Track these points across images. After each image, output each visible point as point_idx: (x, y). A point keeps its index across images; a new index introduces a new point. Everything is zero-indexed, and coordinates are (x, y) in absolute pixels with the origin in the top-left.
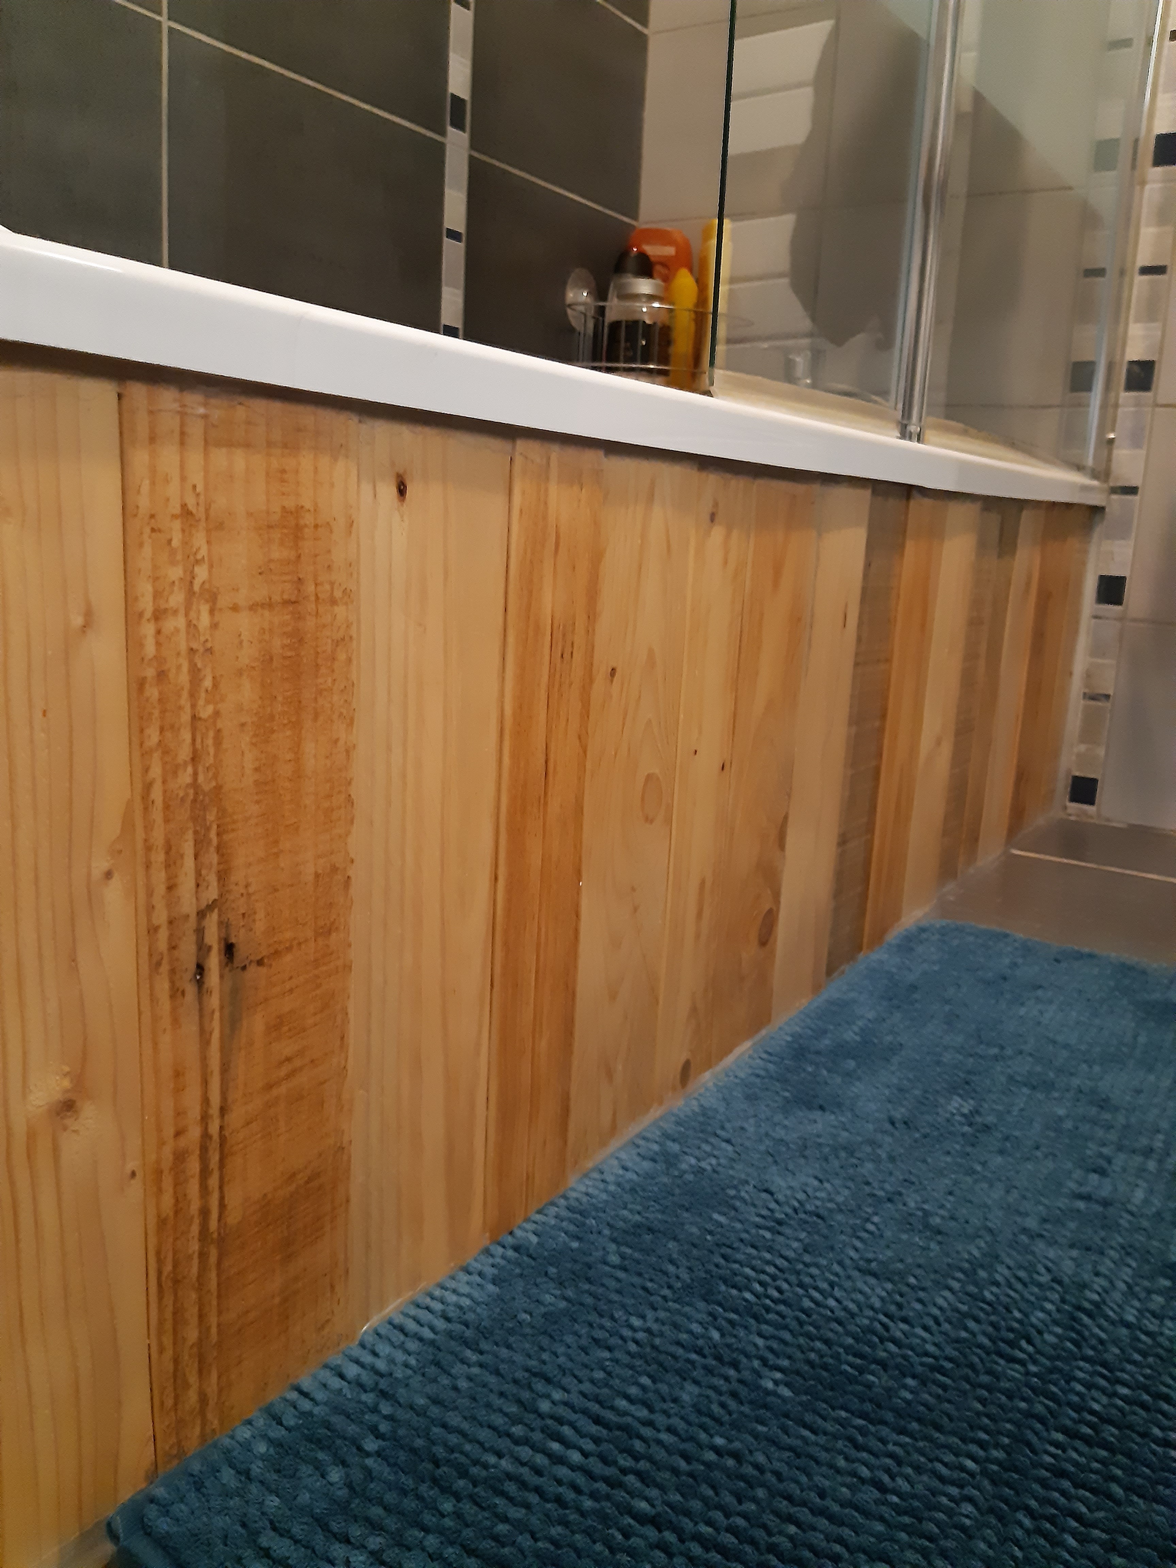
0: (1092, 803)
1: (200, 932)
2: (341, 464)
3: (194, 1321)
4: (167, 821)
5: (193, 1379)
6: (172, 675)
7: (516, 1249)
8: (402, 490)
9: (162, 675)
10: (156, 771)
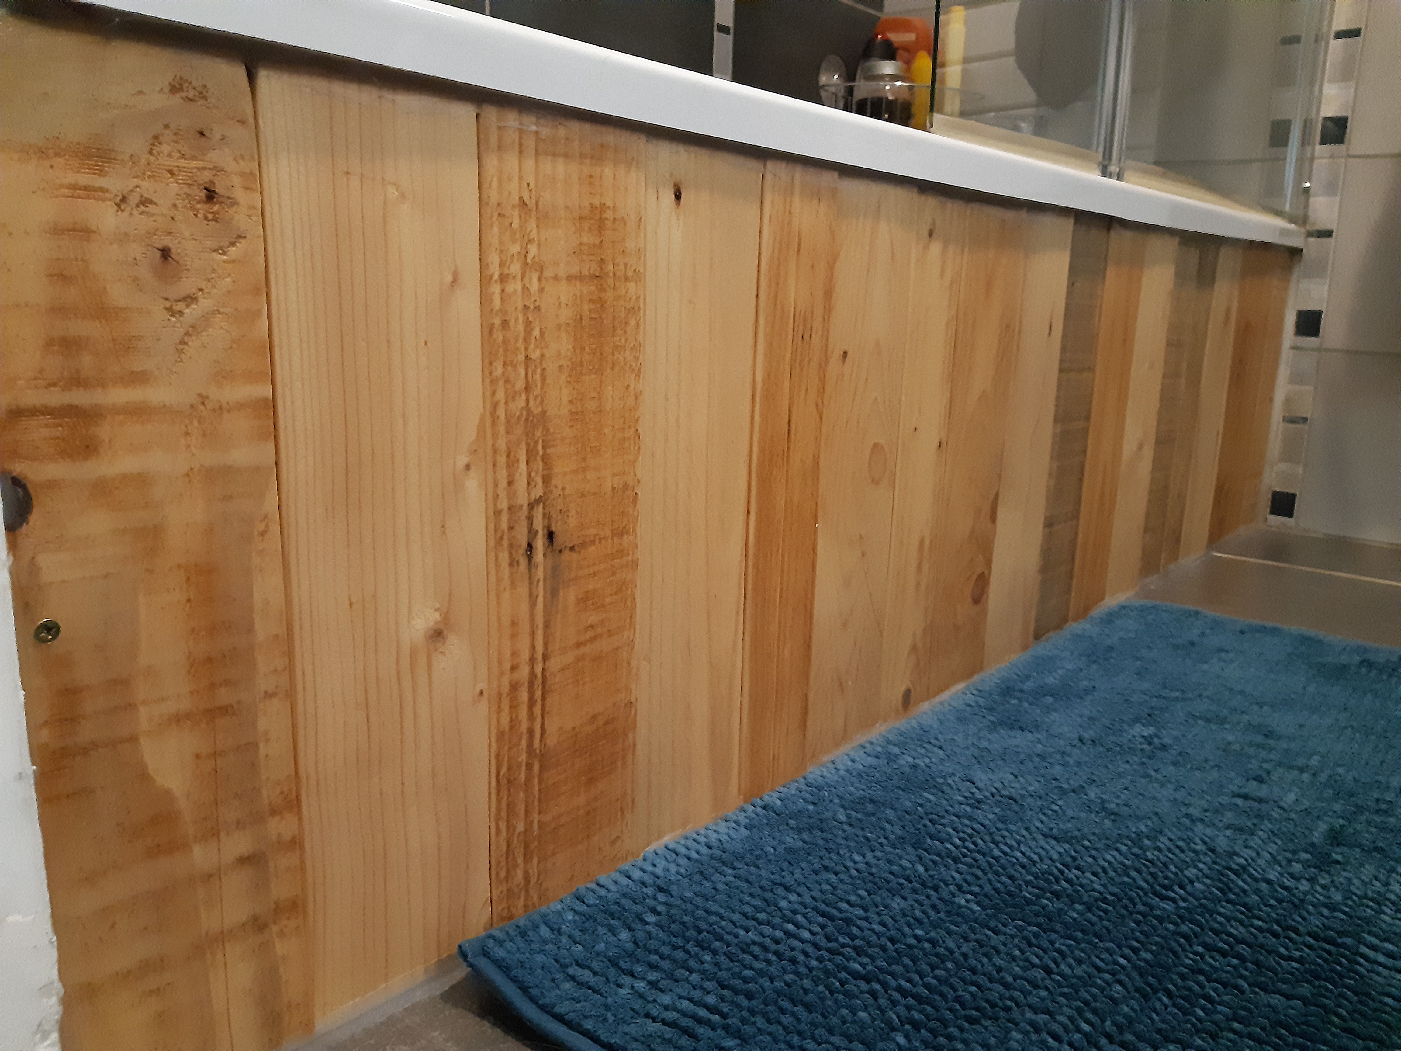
0: (1291, 515)
1: (530, 519)
2: (633, 174)
3: (522, 814)
4: (508, 433)
5: (520, 860)
6: (512, 323)
7: (764, 808)
8: (678, 197)
9: (505, 323)
10: (501, 395)
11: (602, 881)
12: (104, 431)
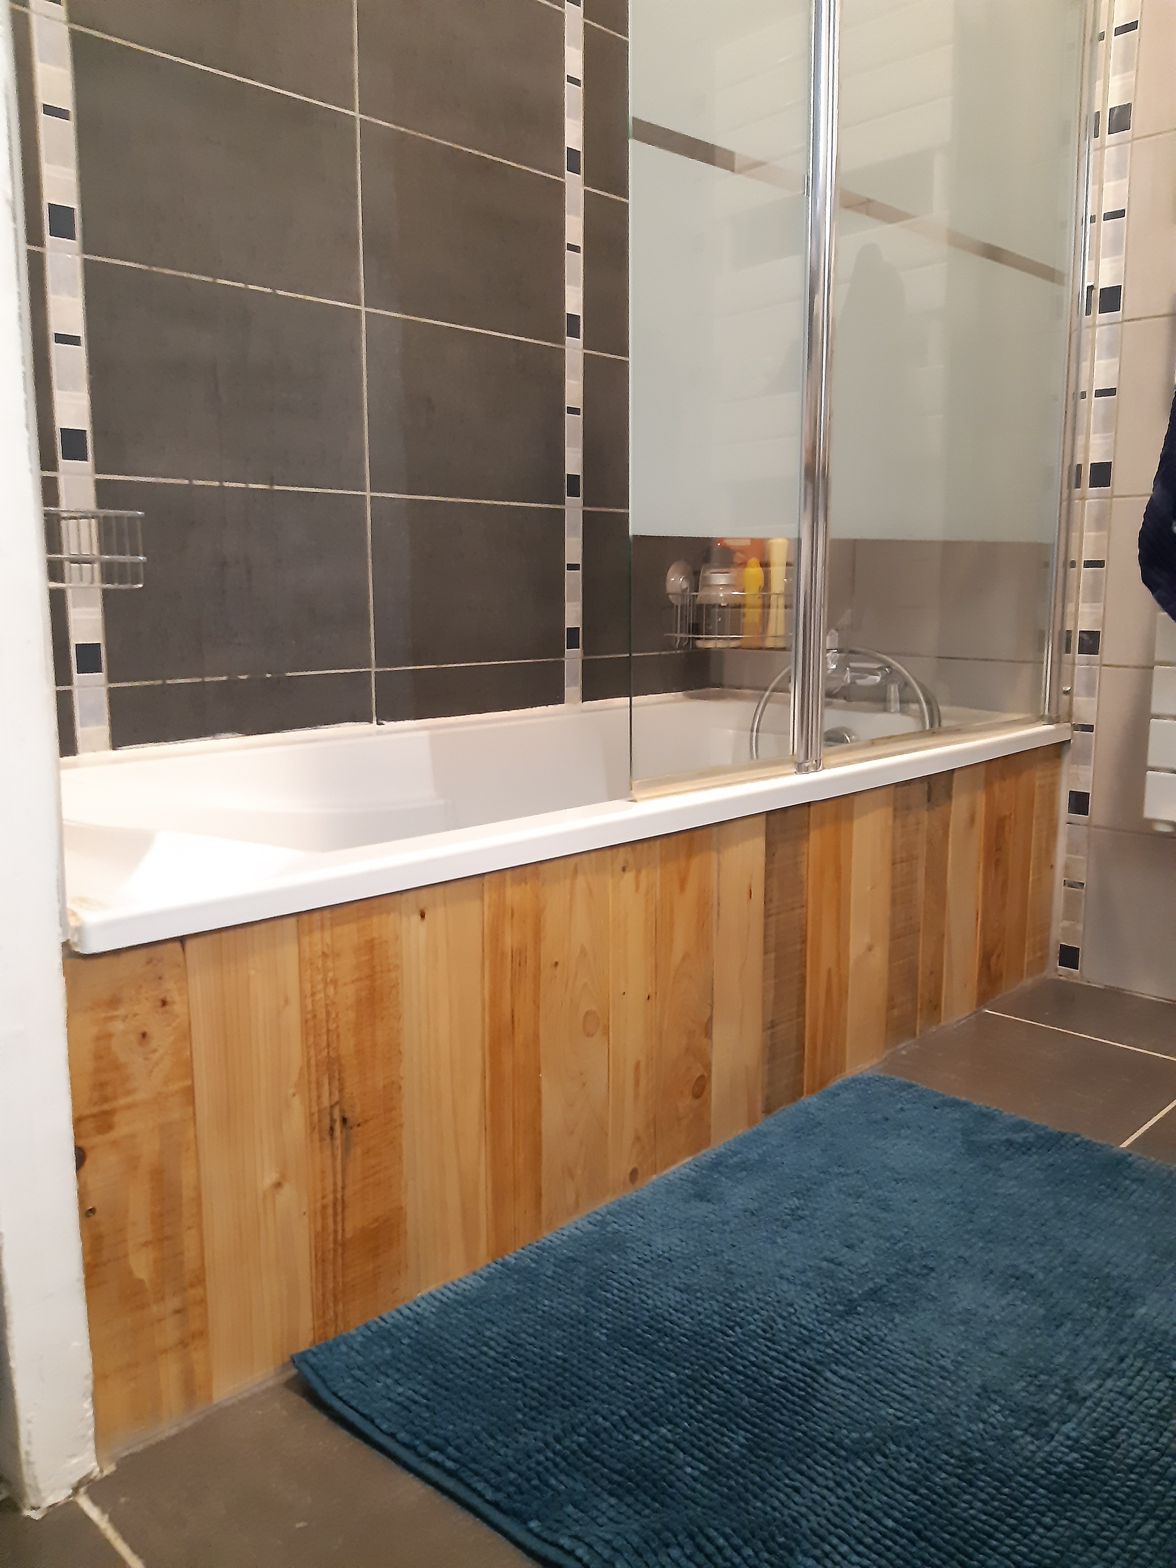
0: (1075, 967)
1: (331, 1114)
2: (392, 915)
3: (331, 1279)
4: (317, 1071)
5: (331, 1305)
6: (319, 1015)
7: (502, 1265)
8: (423, 916)
9: (315, 1017)
10: (312, 1053)
11: (385, 1316)
12: (116, 1118)
